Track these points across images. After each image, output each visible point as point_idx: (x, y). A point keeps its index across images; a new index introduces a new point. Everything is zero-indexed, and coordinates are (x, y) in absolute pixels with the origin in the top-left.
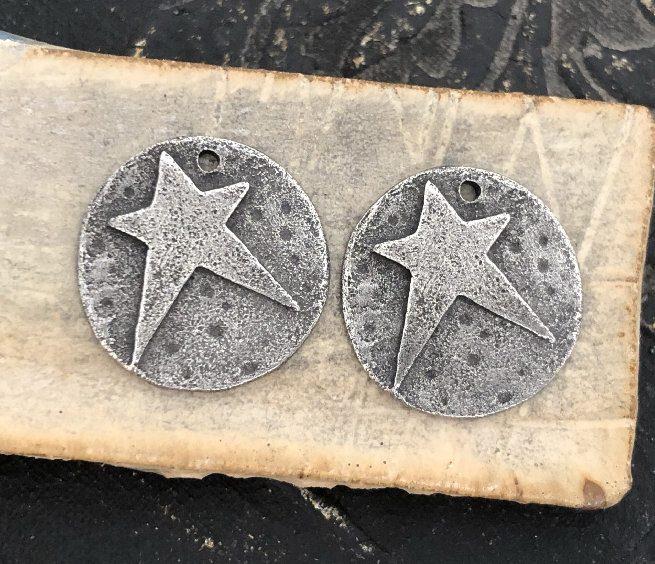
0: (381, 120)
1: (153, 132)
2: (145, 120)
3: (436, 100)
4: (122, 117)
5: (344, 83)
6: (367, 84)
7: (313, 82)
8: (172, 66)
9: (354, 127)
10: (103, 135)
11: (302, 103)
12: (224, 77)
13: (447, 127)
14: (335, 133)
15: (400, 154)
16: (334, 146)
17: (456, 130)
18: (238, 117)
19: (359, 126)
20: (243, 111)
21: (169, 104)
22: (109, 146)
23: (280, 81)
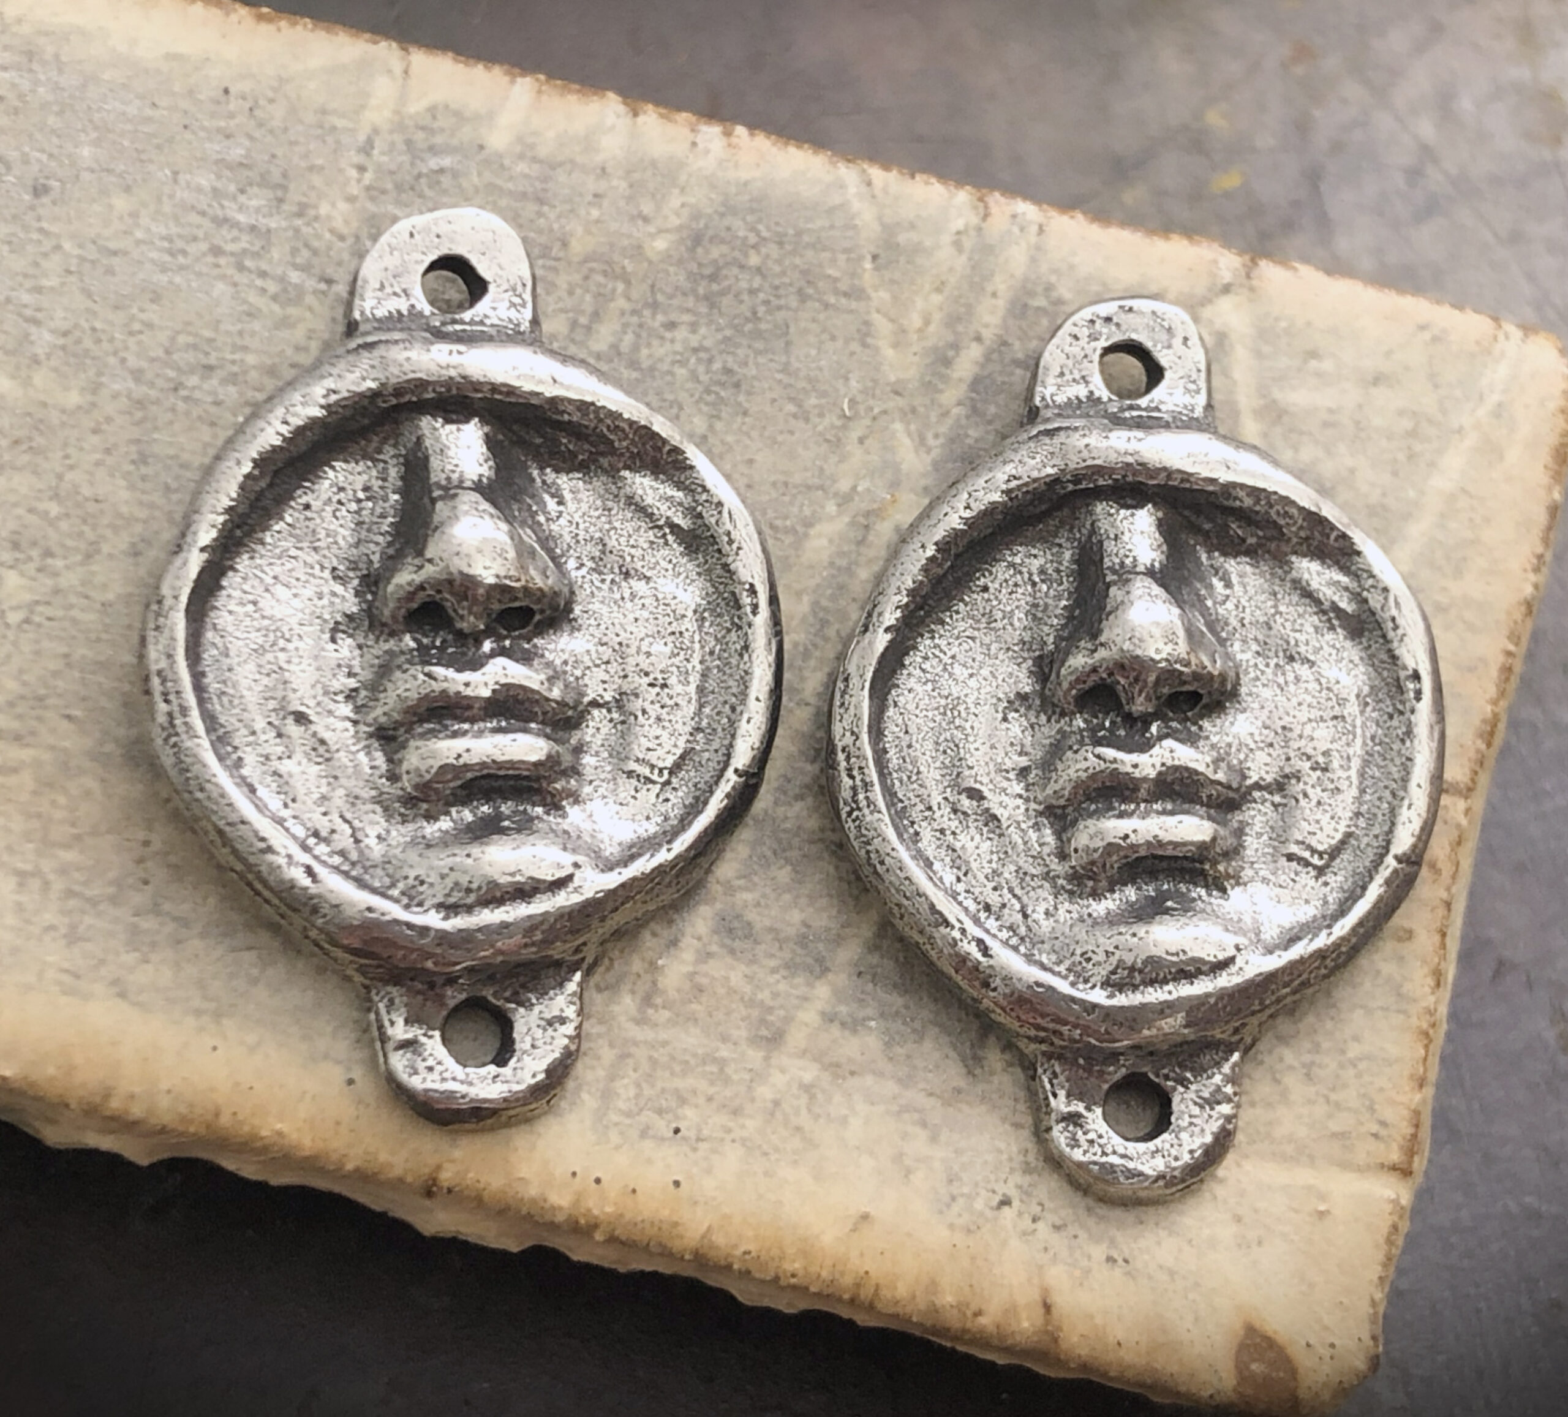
0: (812, 246)
1: (175, 181)
2: (159, 147)
3: (974, 220)
4: (96, 128)
5: (728, 134)
6: (792, 150)
7: (641, 119)
8: (260, 18)
9: (736, 254)
10: (36, 168)
11: (603, 169)
12: (397, 67)
13: (994, 295)
14: (680, 262)
15: (855, 346)
16: (671, 297)
17: (1019, 309)
18: (419, 176)
19: (752, 252)
20: (434, 163)
21: (231, 116)
22: (45, 200)
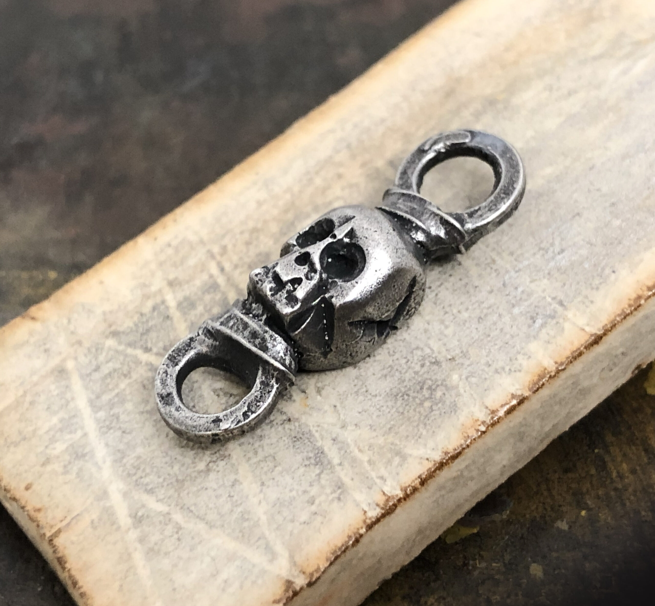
0: (417, 426)
3: (386, 488)
5: (483, 423)
7: (510, 396)
9: (433, 399)
12: (588, 329)
13: (352, 479)
14: (444, 380)
17: (340, 485)
18: (537, 314)
19: (430, 405)
20: (539, 322)
23: (537, 371)
